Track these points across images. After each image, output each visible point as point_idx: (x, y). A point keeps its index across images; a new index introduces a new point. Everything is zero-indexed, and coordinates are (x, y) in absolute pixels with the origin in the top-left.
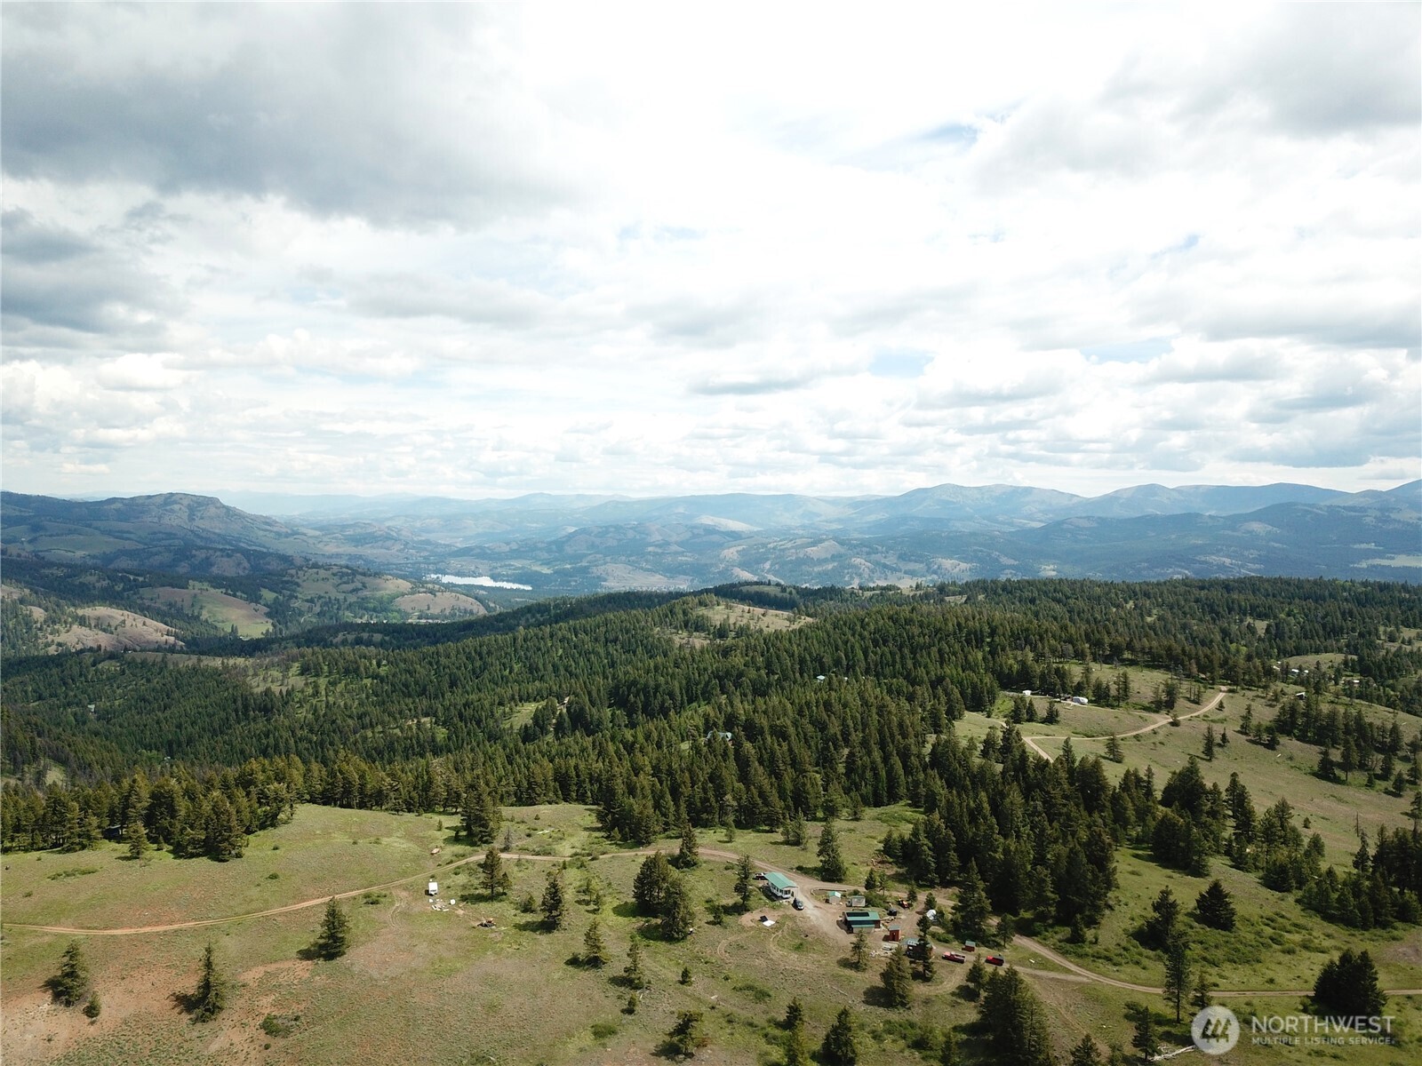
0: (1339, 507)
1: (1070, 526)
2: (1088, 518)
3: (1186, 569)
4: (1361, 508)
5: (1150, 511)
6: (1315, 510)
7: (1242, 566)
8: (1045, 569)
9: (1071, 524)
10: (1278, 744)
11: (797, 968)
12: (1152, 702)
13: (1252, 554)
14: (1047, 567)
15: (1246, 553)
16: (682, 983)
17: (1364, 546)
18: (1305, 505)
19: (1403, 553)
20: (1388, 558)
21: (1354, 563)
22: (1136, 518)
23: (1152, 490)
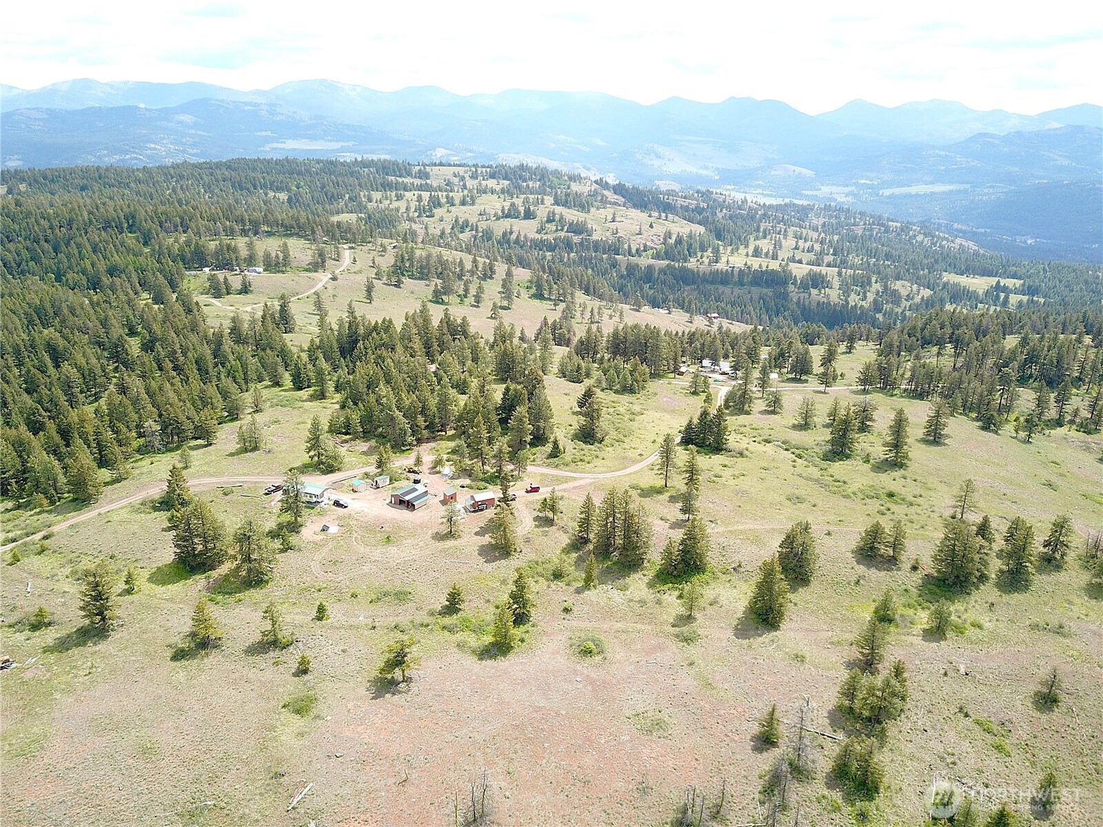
0: (240, 102)
1: (21, 117)
2: (37, 109)
3: (140, 155)
4: (256, 103)
5: (90, 104)
6: (224, 104)
7: (184, 152)
8: (10, 159)
9: (22, 114)
10: (403, 283)
11: (406, 559)
12: (309, 264)
13: (188, 141)
14: (12, 157)
15: (184, 140)
16: (320, 619)
17: (264, 133)
18: (217, 100)
19: (290, 138)
20: (281, 143)
21: (261, 147)
22: (82, 110)
23: (86, 84)
